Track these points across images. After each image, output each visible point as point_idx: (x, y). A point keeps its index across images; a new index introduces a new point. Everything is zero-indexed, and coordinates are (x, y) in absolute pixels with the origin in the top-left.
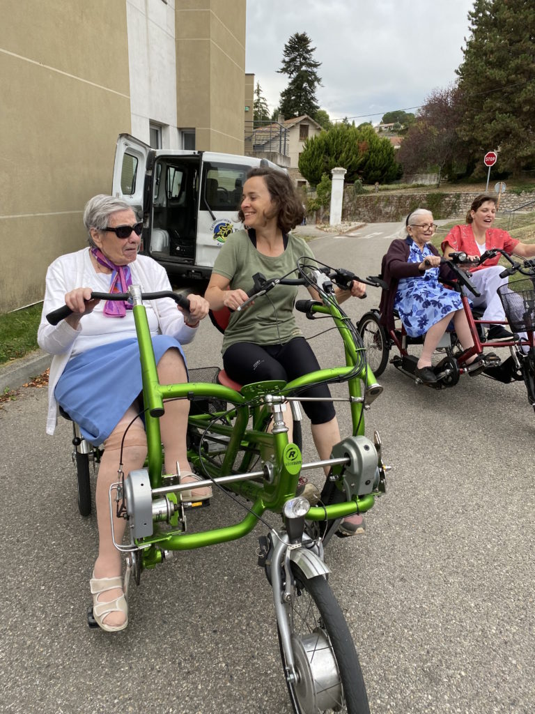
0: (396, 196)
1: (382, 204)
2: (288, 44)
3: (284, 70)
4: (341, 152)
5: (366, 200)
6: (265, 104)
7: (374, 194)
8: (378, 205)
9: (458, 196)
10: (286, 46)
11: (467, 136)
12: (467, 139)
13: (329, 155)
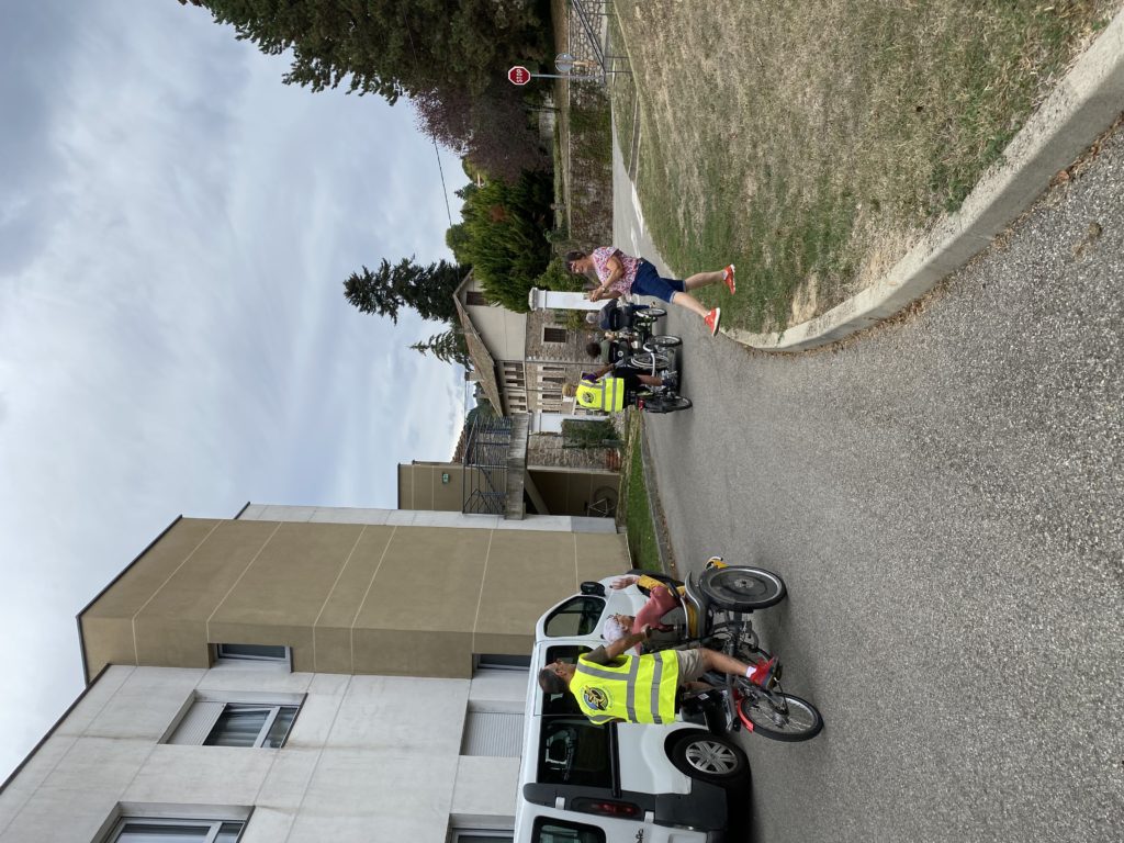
0: (572, 180)
1: (584, 201)
2: (359, 307)
3: (393, 314)
4: (505, 249)
5: (576, 226)
6: (438, 337)
7: (569, 212)
8: (585, 208)
9: (575, 85)
10: (361, 310)
11: (483, 78)
12: (487, 78)
13: (509, 267)
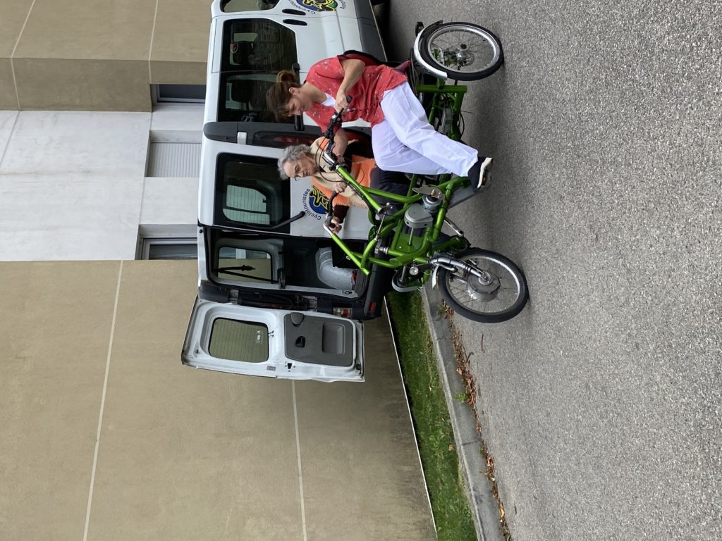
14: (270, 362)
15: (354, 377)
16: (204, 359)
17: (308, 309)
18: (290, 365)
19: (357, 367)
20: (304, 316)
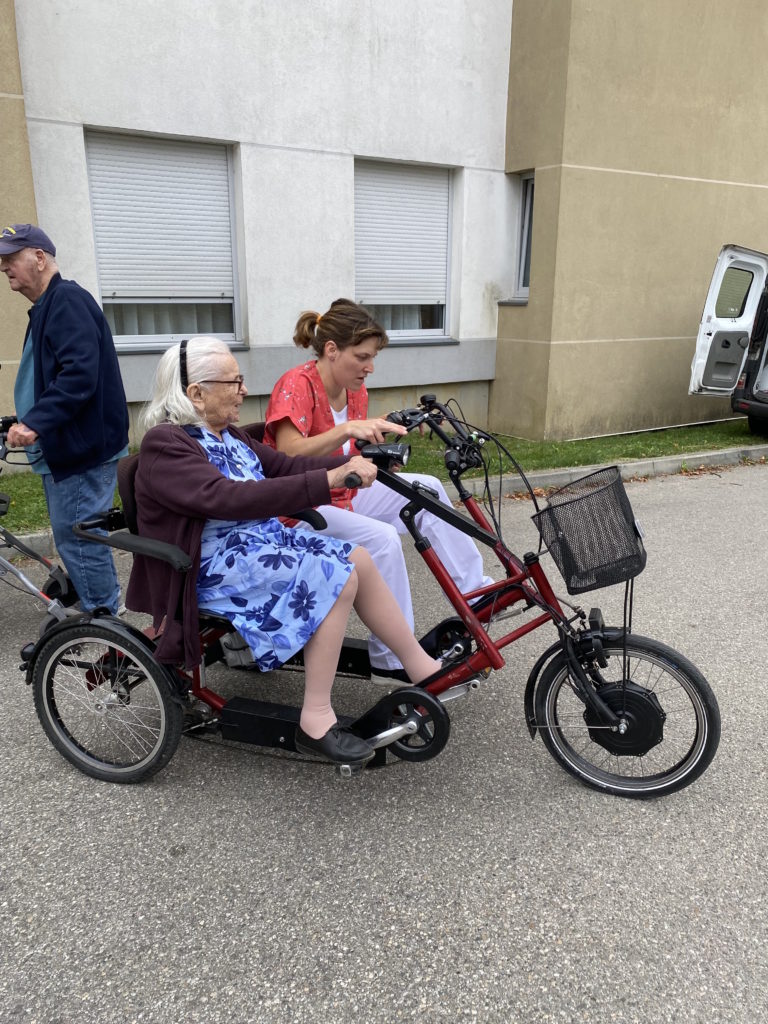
14: (714, 318)
15: (693, 387)
16: (725, 263)
17: (749, 352)
18: (710, 334)
19: (701, 389)
20: (744, 348)
